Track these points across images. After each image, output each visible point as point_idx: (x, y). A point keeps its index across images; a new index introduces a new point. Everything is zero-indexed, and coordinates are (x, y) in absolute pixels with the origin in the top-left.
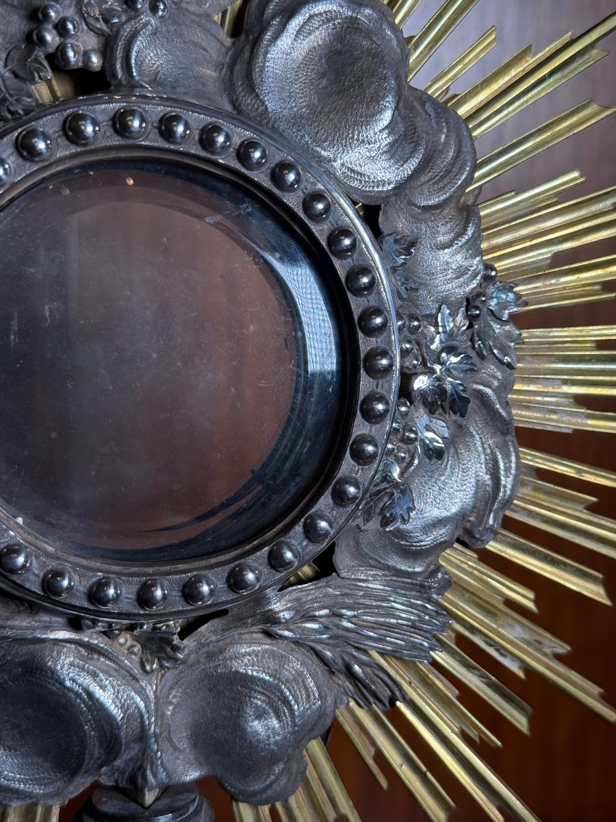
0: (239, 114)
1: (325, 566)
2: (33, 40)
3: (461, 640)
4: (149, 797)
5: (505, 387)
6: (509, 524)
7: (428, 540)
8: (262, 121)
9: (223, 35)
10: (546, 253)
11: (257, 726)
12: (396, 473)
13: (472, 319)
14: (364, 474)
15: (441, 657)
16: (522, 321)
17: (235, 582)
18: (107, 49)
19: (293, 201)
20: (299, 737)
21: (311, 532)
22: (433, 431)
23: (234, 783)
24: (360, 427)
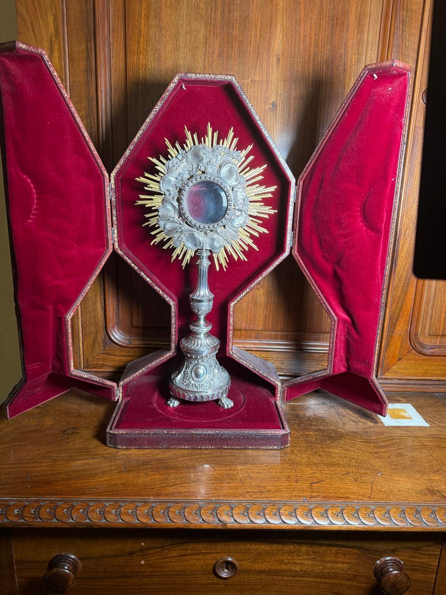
0: (218, 177)
1: (224, 226)
2: (197, 168)
3: (240, 239)
4: (204, 250)
5: (247, 210)
6: (247, 225)
7: (236, 226)
8: (220, 177)
9: (218, 167)
10: (254, 194)
11: (215, 244)
12: (233, 217)
13: (244, 201)
14: (228, 217)
15: (237, 240)
16: (251, 202)
17: (214, 227)
18: (205, 169)
19: (222, 186)
20: (221, 246)
21: (222, 222)
22: (239, 213)
23: (213, 251)
24: (228, 211)
